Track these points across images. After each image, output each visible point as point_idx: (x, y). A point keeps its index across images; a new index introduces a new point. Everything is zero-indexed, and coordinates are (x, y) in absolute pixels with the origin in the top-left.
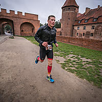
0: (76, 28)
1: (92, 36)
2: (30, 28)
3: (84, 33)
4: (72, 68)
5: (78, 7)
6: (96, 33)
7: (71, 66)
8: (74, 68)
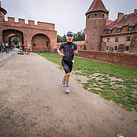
0: (105, 40)
1: (128, 50)
2: (45, 41)
3: (116, 47)
4: (97, 89)
5: (107, 13)
6: (132, 46)
7: (96, 87)
8: (99, 89)
